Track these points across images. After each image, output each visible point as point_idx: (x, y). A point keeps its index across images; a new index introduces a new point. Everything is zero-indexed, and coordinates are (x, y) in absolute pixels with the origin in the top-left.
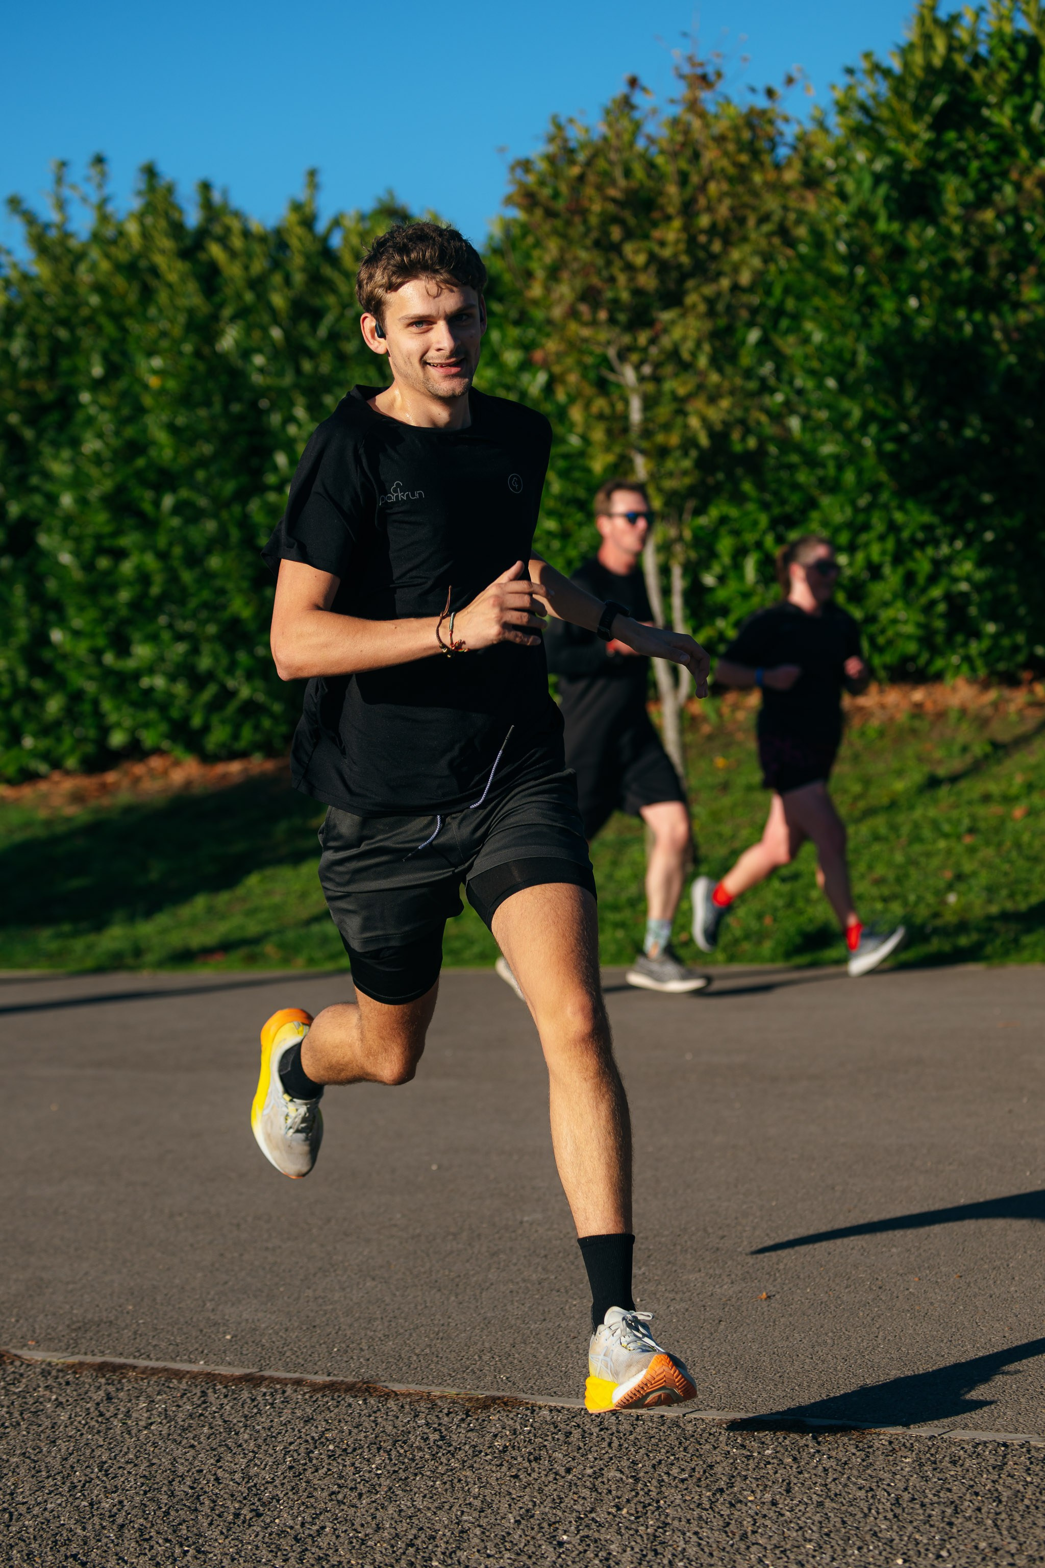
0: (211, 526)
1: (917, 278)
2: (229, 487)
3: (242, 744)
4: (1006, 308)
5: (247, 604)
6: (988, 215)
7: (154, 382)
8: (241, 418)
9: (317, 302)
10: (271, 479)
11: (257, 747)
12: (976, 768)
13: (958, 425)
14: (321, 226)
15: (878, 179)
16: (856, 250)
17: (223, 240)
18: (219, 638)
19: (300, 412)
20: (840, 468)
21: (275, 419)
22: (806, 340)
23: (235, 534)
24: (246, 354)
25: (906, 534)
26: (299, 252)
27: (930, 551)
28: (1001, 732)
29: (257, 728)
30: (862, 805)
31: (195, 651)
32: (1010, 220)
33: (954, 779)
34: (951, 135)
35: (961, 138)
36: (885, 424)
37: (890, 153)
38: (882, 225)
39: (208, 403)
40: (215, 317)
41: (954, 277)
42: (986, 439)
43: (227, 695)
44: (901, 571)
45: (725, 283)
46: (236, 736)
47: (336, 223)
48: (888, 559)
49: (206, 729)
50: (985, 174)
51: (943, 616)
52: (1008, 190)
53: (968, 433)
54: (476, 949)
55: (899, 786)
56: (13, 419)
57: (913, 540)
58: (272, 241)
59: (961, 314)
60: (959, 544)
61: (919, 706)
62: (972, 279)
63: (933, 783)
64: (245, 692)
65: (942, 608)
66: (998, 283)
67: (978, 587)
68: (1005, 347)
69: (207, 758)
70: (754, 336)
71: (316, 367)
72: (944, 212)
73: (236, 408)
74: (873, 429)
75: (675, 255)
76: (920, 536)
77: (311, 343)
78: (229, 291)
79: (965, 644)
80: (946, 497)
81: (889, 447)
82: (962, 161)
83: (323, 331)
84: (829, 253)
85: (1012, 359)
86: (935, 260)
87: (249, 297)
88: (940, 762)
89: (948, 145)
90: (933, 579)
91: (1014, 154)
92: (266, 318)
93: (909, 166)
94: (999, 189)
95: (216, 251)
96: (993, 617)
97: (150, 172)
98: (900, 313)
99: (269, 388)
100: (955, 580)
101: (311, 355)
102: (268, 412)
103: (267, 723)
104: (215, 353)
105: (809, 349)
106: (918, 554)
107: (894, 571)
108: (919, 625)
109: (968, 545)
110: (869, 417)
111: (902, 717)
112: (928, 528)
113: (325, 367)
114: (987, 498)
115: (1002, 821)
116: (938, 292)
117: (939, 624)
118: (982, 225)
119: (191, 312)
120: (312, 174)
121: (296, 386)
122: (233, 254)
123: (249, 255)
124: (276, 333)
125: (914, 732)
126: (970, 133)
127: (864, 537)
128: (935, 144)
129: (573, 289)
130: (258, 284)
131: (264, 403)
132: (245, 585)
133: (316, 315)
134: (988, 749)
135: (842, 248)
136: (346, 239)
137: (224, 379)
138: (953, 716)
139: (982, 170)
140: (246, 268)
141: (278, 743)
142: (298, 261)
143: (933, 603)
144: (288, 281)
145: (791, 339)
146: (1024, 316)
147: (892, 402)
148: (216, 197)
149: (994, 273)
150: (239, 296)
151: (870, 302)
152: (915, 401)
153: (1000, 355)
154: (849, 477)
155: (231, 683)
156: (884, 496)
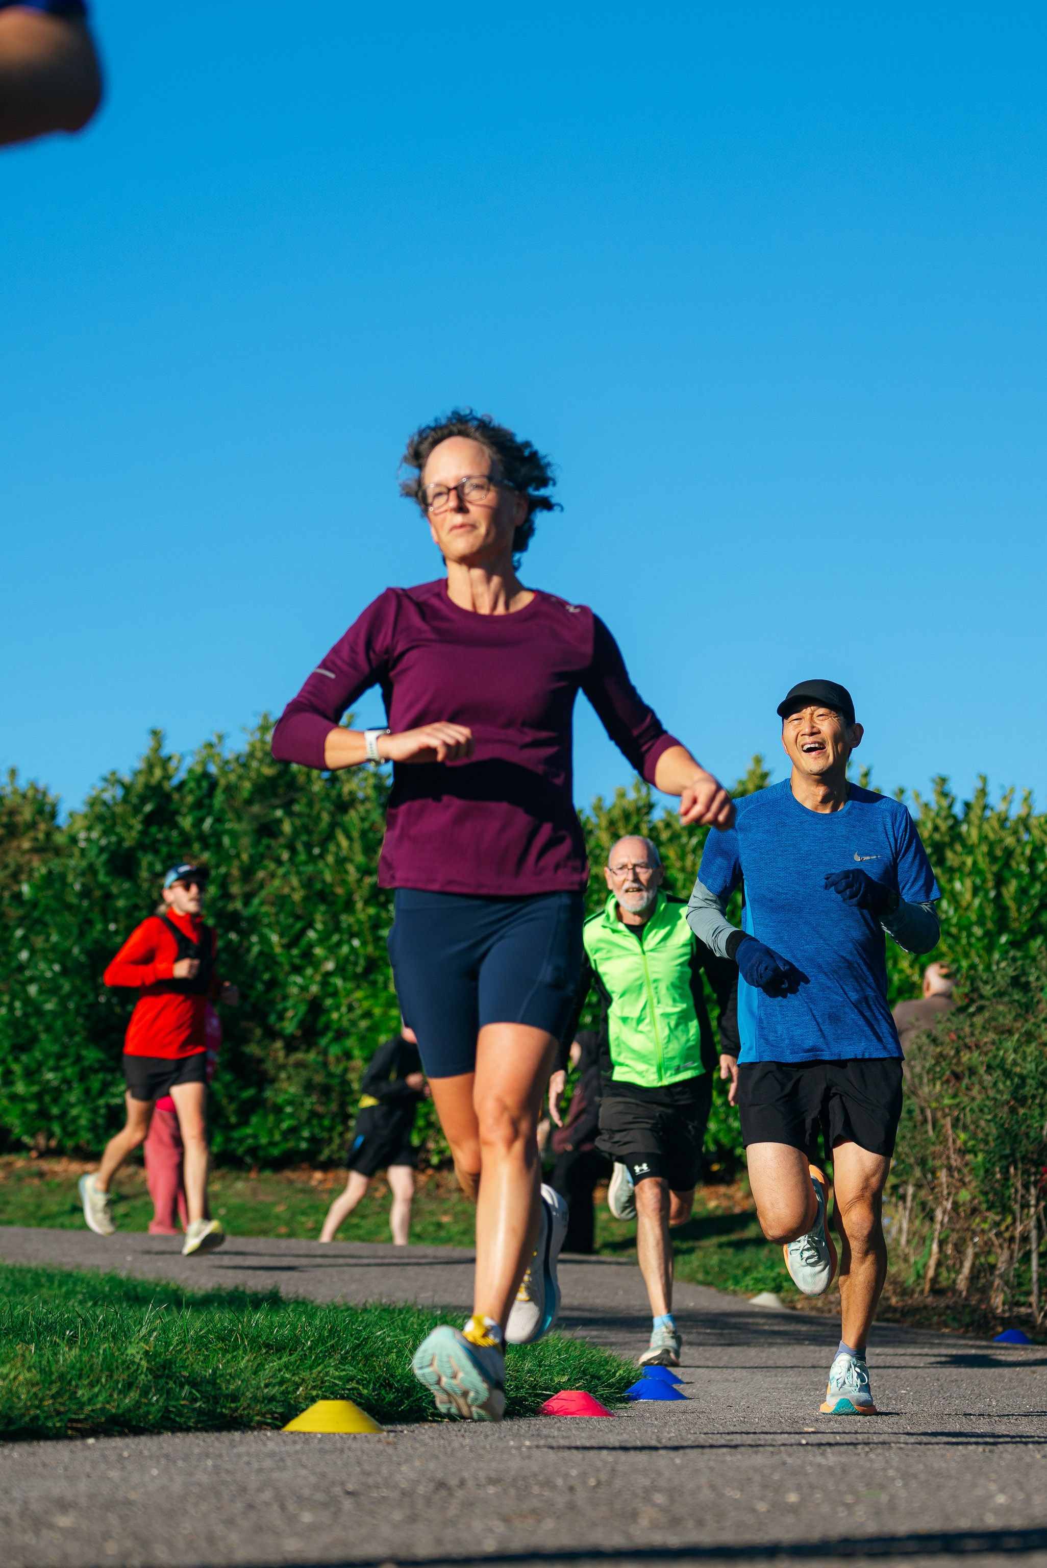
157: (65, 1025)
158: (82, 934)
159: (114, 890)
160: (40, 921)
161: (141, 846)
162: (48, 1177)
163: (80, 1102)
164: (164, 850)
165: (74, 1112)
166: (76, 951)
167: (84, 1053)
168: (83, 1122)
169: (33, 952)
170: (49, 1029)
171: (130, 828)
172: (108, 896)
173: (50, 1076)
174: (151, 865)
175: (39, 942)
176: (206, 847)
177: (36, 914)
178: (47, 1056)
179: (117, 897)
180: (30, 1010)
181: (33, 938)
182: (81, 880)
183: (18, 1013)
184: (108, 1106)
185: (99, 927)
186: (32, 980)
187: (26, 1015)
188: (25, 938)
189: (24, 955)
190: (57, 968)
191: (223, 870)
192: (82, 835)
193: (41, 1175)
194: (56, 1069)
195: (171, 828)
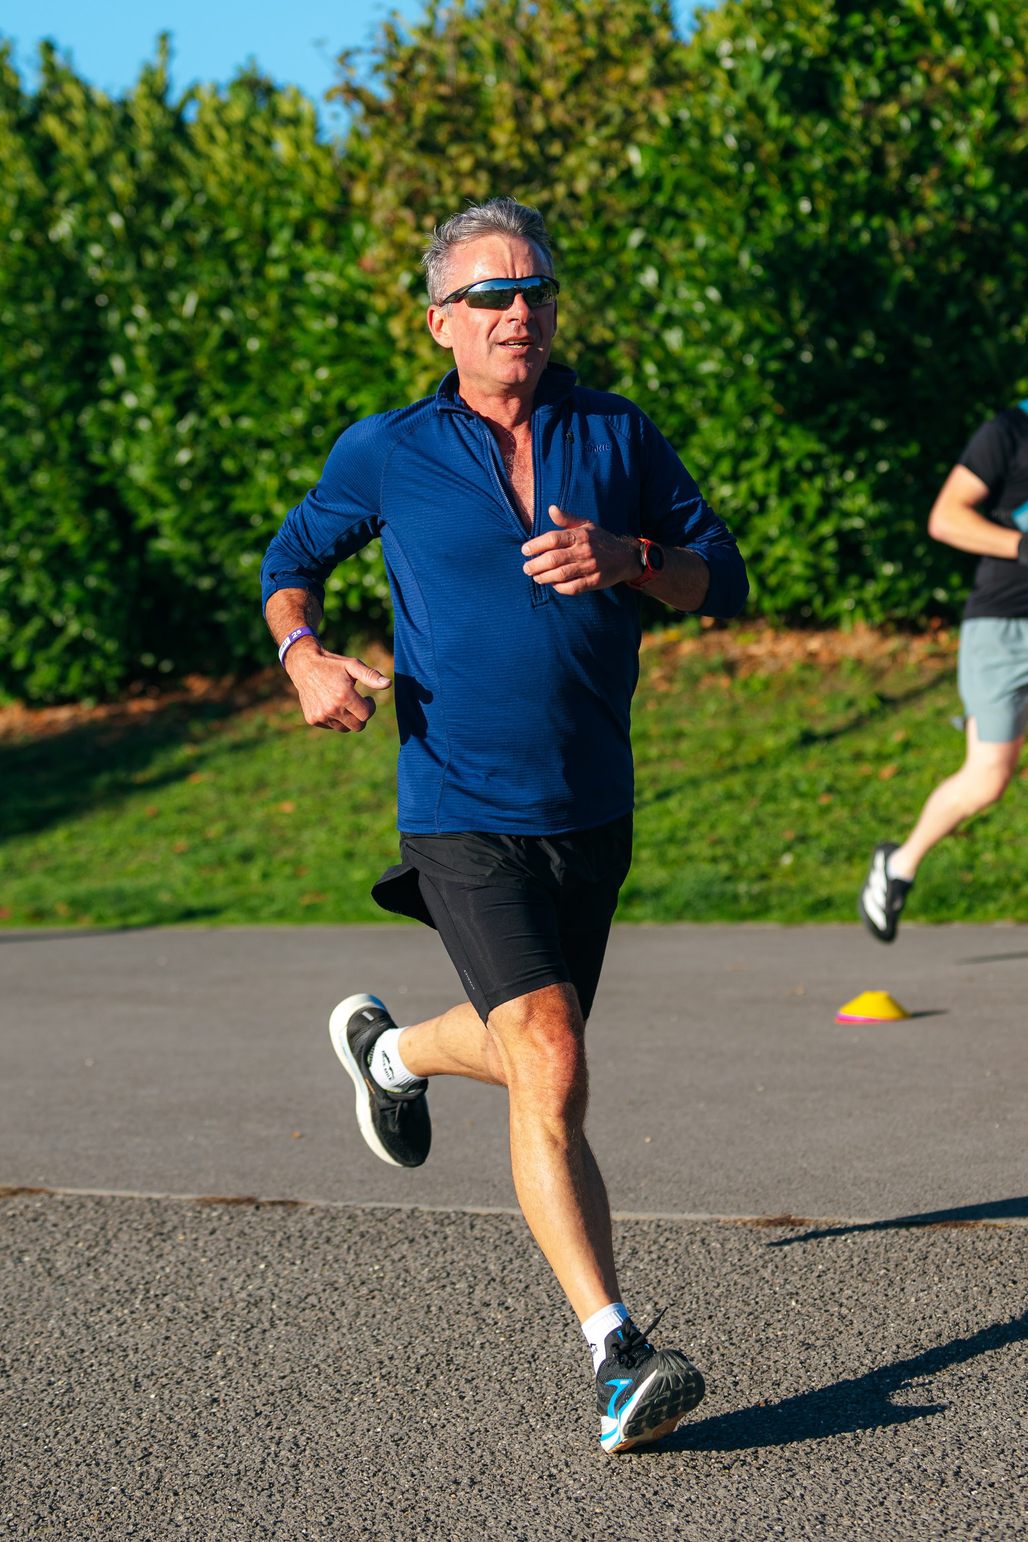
0: (38, 439)
1: (809, 178)
2: (58, 395)
3: (69, 688)
4: (905, 214)
5: (77, 527)
6: (891, 110)
8: (74, 316)
9: (165, 186)
10: (107, 386)
11: (88, 691)
12: (858, 725)
13: (847, 344)
14: (175, 97)
15: (768, 68)
16: (747, 145)
17: (62, 111)
18: (45, 565)
19: (140, 311)
20: (721, 388)
21: (114, 318)
22: (689, 245)
23: (65, 447)
24: (82, 244)
25: (790, 464)
26: (146, 127)
27: (819, 482)
28: (893, 686)
29: (87, 669)
30: (728, 762)
31: (18, 579)
32: (915, 115)
33: (830, 736)
34: (856, 19)
35: (867, 21)
36: (770, 340)
37: (790, 37)
38: (774, 118)
39: (37, 298)
40: (49, 201)
41: (848, 178)
42: (880, 358)
43: (52, 631)
44: (787, 504)
45: (561, 190)
46: (62, 679)
47: (191, 94)
48: (774, 490)
49: (29, 668)
50: (892, 64)
51: (833, 555)
52: (919, 80)
53: (859, 352)
54: (275, 907)
55: (770, 742)
57: (799, 468)
58: (117, 115)
59: (857, 220)
60: (850, 475)
61: (813, 655)
62: (868, 181)
63: (808, 739)
64: (74, 628)
65: (831, 546)
66: (901, 184)
67: (873, 524)
68: (899, 258)
69: (32, 704)
70: (636, 238)
71: (161, 262)
72: (841, 106)
73: (69, 304)
74: (756, 346)
75: (507, 159)
76: (808, 465)
77: (155, 233)
78: (65, 172)
79: (860, 587)
80: (833, 424)
81: (774, 366)
82: (868, 47)
83: (168, 219)
84: (716, 148)
85: (908, 273)
86: (830, 159)
87: (90, 178)
88: (822, 717)
89: (853, 29)
90: (823, 513)
91: (926, 41)
92: (105, 203)
93: (809, 53)
94: (908, 79)
95: (52, 125)
96: (889, 557)
98: (793, 214)
99: (107, 283)
100: (846, 515)
101: (155, 246)
102: (105, 309)
103: (98, 664)
104: (48, 240)
105: (692, 255)
106: (805, 485)
107: (780, 505)
108: (808, 565)
109: (860, 476)
110: (752, 333)
111: (793, 668)
112: (815, 457)
113: (171, 261)
114: (879, 425)
115: (867, 780)
116: (831, 195)
117: (829, 564)
118: (884, 122)
119: (22, 194)
120: (164, 37)
121: (136, 281)
122: (72, 128)
123: (91, 130)
124: (116, 221)
125: (803, 683)
126: (877, 16)
127: (746, 466)
128: (839, 28)
129: (397, 193)
130: (98, 164)
131: (102, 300)
132: (74, 505)
133: (163, 200)
134: (875, 703)
135: (731, 142)
136: (200, 113)
137: (58, 271)
138: (847, 666)
139: (889, 59)
140: (87, 145)
141: (112, 688)
142: (145, 137)
143: (822, 540)
144: (132, 161)
145: (677, 242)
146: (923, 223)
147: (776, 316)
148: (58, 59)
149: (895, 174)
150: (78, 177)
151: (761, 203)
152: (803, 316)
153: (895, 267)
154: (730, 398)
155: (58, 618)
156: (767, 420)
157: (741, 396)
158: (751, 227)
159: (802, 139)
160: (669, 211)
161: (837, 52)
162: (743, 673)
163: (783, 532)
164: (880, 54)
165: (778, 550)
166: (745, 259)
167: (783, 444)
168: (797, 568)
169: (664, 270)
170: (713, 409)
171: (813, 21)
172: (789, 151)
173: (725, 490)
174: (858, 84)
175: (673, 249)
176: (955, 39)
177: (661, 200)
178: (718, 457)
179: (810, 151)
180: (674, 376)
181: (661, 243)
182: (735, 128)
183: (654, 384)
184: (839, 534)
185: (780, 209)
186: (669, 320)
187: (668, 386)
188: (646, 246)
189: (650, 277)
190: (713, 294)
191: (995, 76)
192: (725, 47)
193: (730, 668)
194: (734, 478)
195: (887, 13)
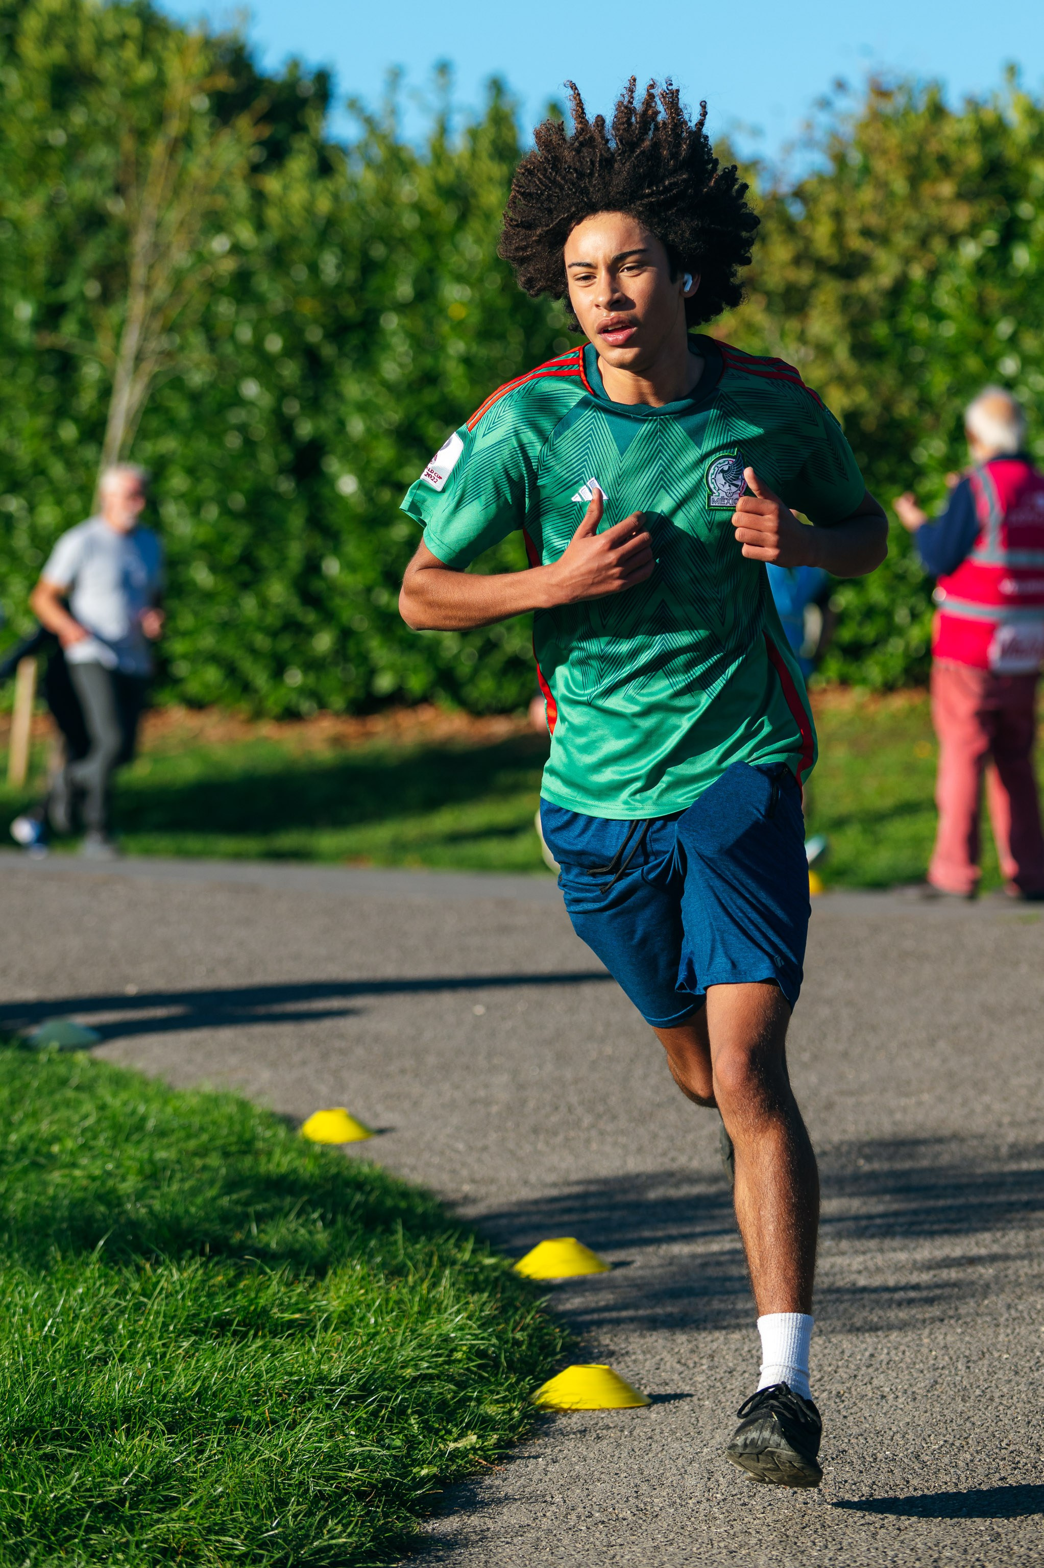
7: (457, 312)
56: (314, 335)
97: (497, 87)
169: (1024, 361)
181: (1024, 337)
188: (1013, 336)
